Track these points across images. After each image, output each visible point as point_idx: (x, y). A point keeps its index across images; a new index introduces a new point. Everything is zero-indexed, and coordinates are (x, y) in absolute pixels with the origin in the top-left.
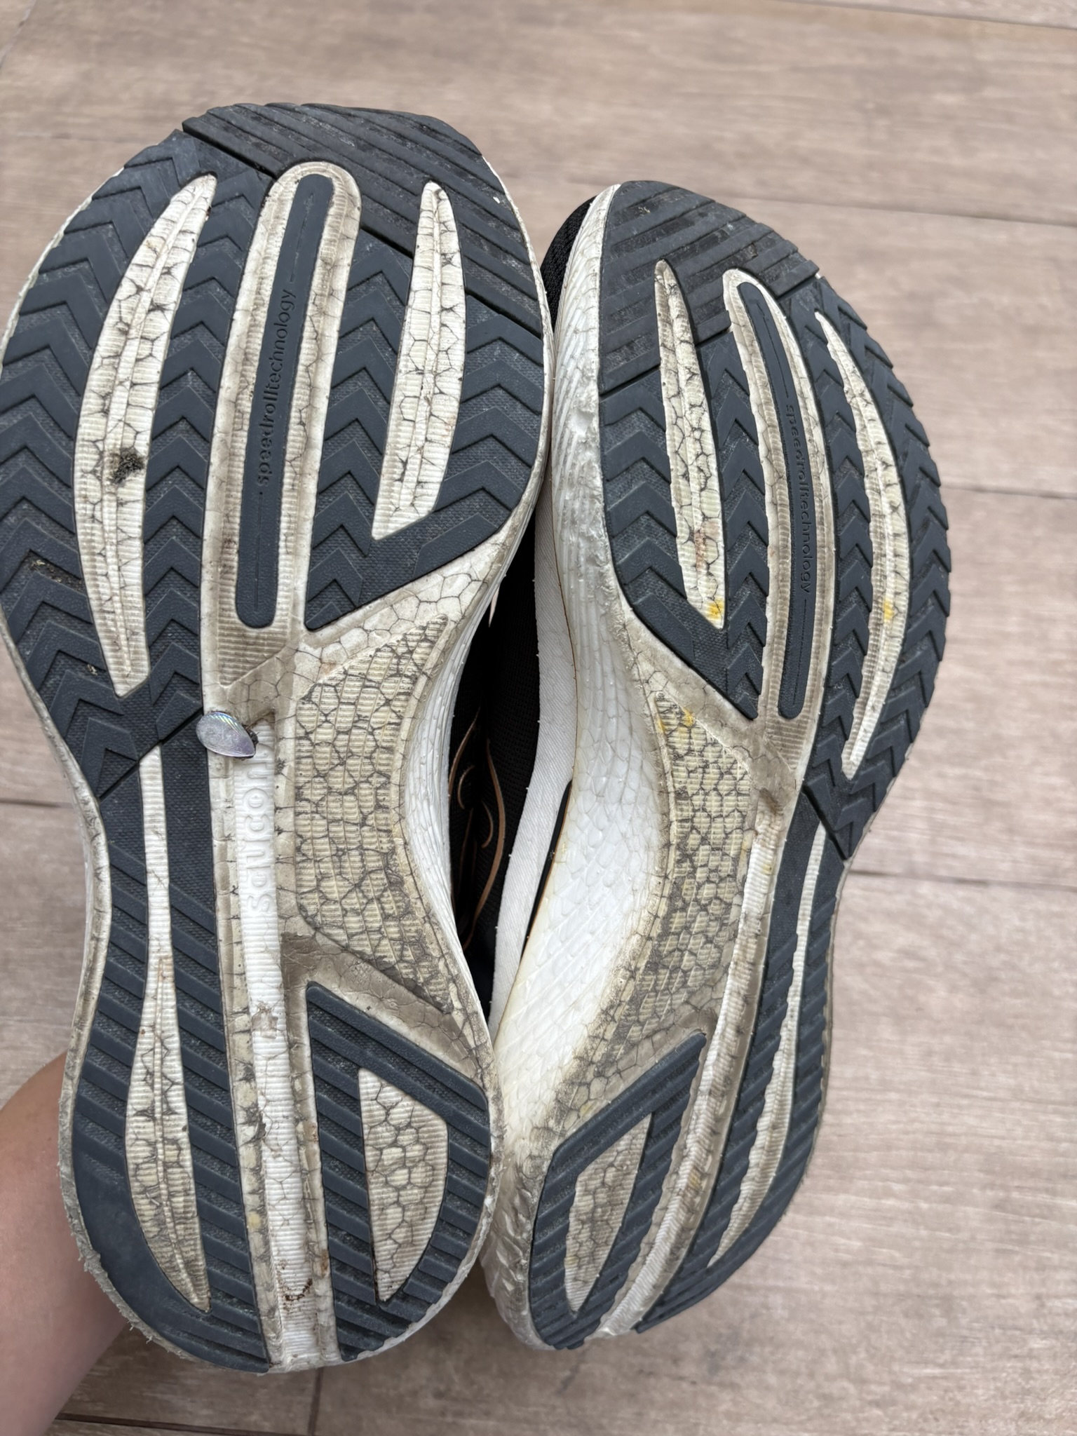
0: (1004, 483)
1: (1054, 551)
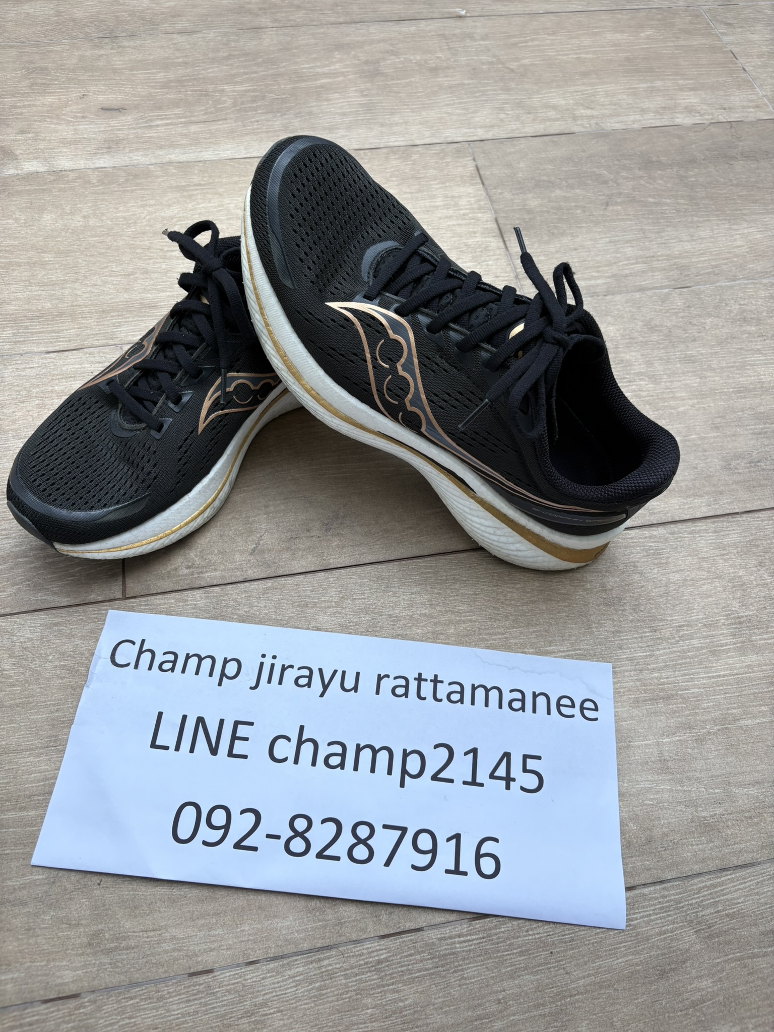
0: (427, 141)
1: (458, 166)
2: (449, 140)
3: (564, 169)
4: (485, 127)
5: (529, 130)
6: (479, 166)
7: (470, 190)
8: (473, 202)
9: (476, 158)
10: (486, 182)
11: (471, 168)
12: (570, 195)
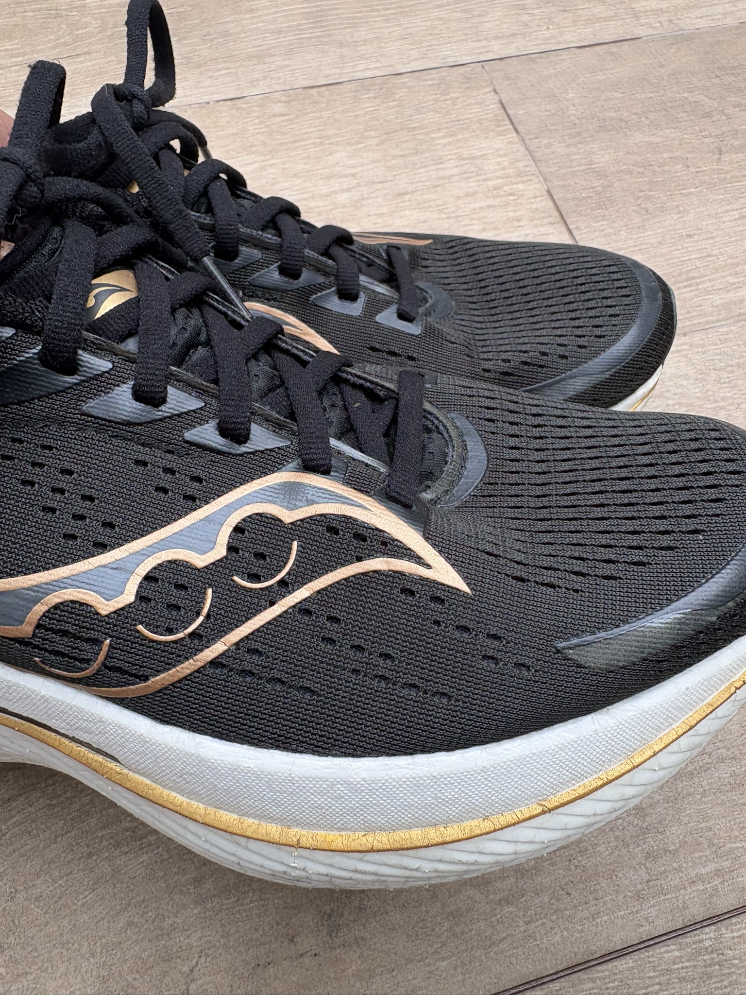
1: (471, 104)
2: (451, 61)
3: (639, 96)
4: (502, 37)
5: (572, 38)
6: (503, 101)
7: (498, 143)
8: (506, 164)
9: (497, 89)
10: (519, 128)
11: (494, 107)
12: (659, 140)
